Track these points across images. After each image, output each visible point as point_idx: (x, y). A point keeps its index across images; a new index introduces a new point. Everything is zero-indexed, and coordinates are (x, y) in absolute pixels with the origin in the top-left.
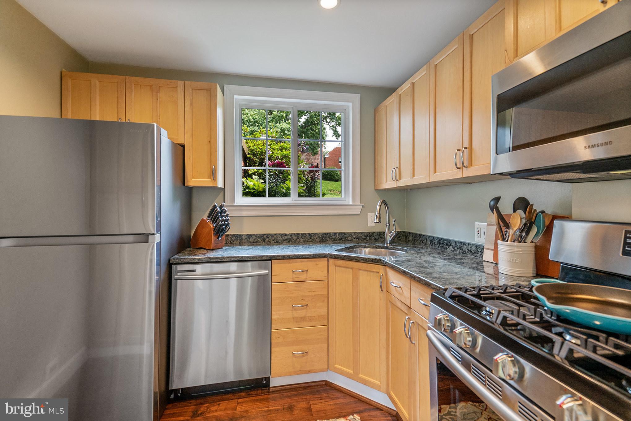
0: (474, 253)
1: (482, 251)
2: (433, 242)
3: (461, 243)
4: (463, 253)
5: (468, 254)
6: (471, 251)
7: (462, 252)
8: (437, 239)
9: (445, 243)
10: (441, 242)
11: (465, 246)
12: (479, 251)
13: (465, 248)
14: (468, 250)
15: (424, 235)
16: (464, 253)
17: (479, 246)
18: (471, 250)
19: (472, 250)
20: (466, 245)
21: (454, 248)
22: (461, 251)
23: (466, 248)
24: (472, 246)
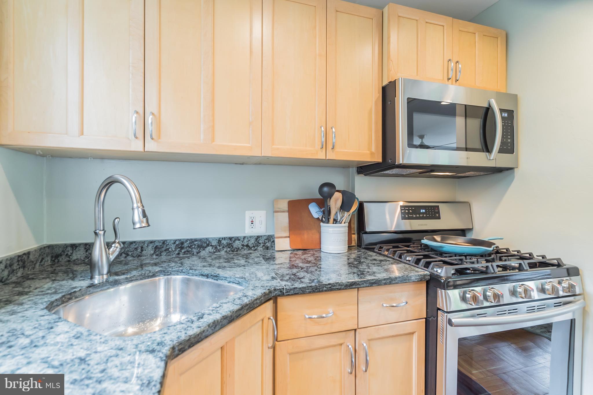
0: (254, 247)
1: (265, 242)
2: (163, 249)
3: (230, 239)
4: (233, 251)
5: (242, 250)
6: (247, 246)
7: (233, 249)
8: (174, 243)
9: (195, 245)
10: (186, 245)
11: (237, 242)
12: (260, 244)
13: (237, 244)
14: (243, 245)
15: (131, 243)
16: (236, 250)
17: (261, 237)
18: (247, 244)
19: (249, 244)
20: (239, 240)
21: (216, 248)
22: (229, 249)
23: (239, 244)
24: (249, 239)
